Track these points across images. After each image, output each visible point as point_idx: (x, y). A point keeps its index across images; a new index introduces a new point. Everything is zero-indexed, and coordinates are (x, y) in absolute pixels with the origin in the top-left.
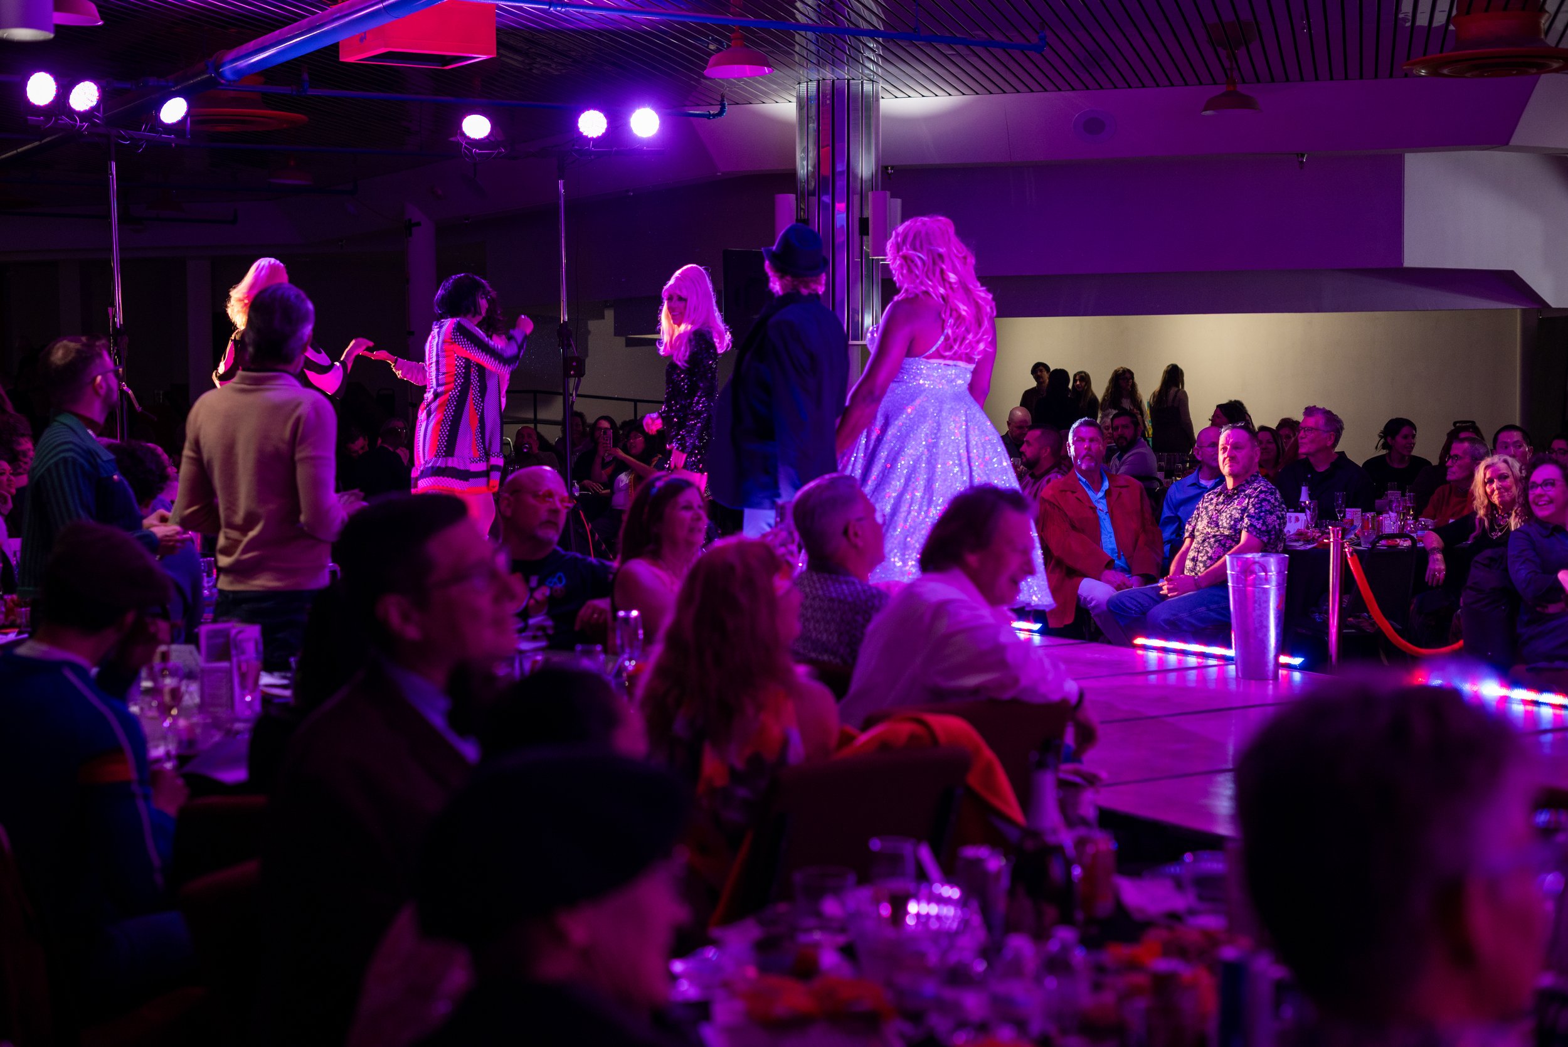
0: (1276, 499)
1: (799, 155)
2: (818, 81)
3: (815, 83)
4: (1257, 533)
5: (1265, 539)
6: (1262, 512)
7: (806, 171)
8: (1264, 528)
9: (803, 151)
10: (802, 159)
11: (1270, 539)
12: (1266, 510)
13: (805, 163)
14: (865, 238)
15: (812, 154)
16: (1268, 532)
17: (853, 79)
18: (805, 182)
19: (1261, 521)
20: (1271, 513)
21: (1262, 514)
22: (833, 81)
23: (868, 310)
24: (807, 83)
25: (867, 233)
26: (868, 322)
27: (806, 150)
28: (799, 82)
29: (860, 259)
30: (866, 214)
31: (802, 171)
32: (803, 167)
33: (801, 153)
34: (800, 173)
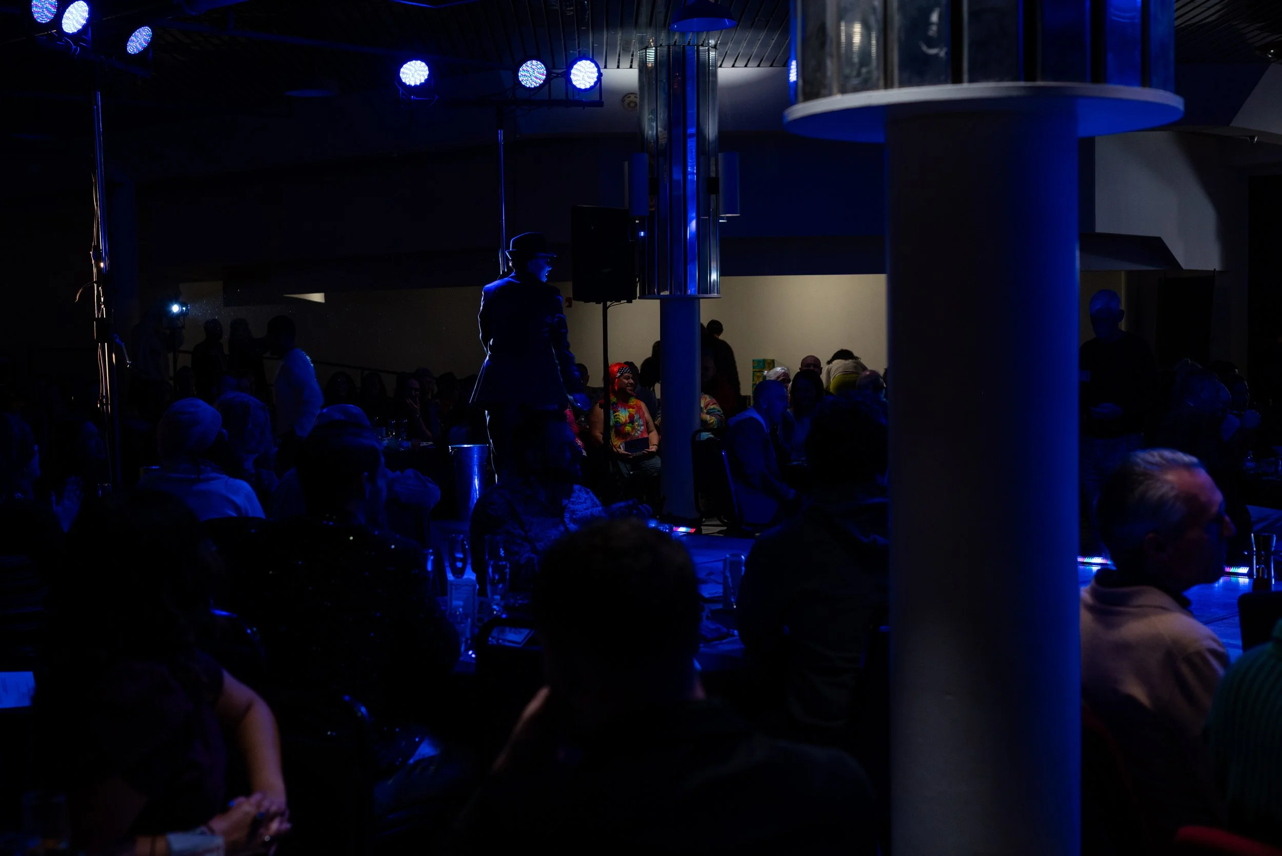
1: (646, 116)
2: (669, 46)
3: (665, 49)
7: (655, 132)
9: (651, 113)
10: (650, 120)
13: (654, 124)
14: (713, 197)
15: (662, 115)
17: (702, 45)
18: (654, 142)
22: (684, 46)
23: (714, 265)
24: (656, 48)
25: (716, 192)
26: (714, 276)
27: (655, 112)
28: (644, 47)
29: (707, 217)
30: (713, 175)
31: (650, 132)
32: (652, 128)
33: (649, 115)
34: (648, 134)
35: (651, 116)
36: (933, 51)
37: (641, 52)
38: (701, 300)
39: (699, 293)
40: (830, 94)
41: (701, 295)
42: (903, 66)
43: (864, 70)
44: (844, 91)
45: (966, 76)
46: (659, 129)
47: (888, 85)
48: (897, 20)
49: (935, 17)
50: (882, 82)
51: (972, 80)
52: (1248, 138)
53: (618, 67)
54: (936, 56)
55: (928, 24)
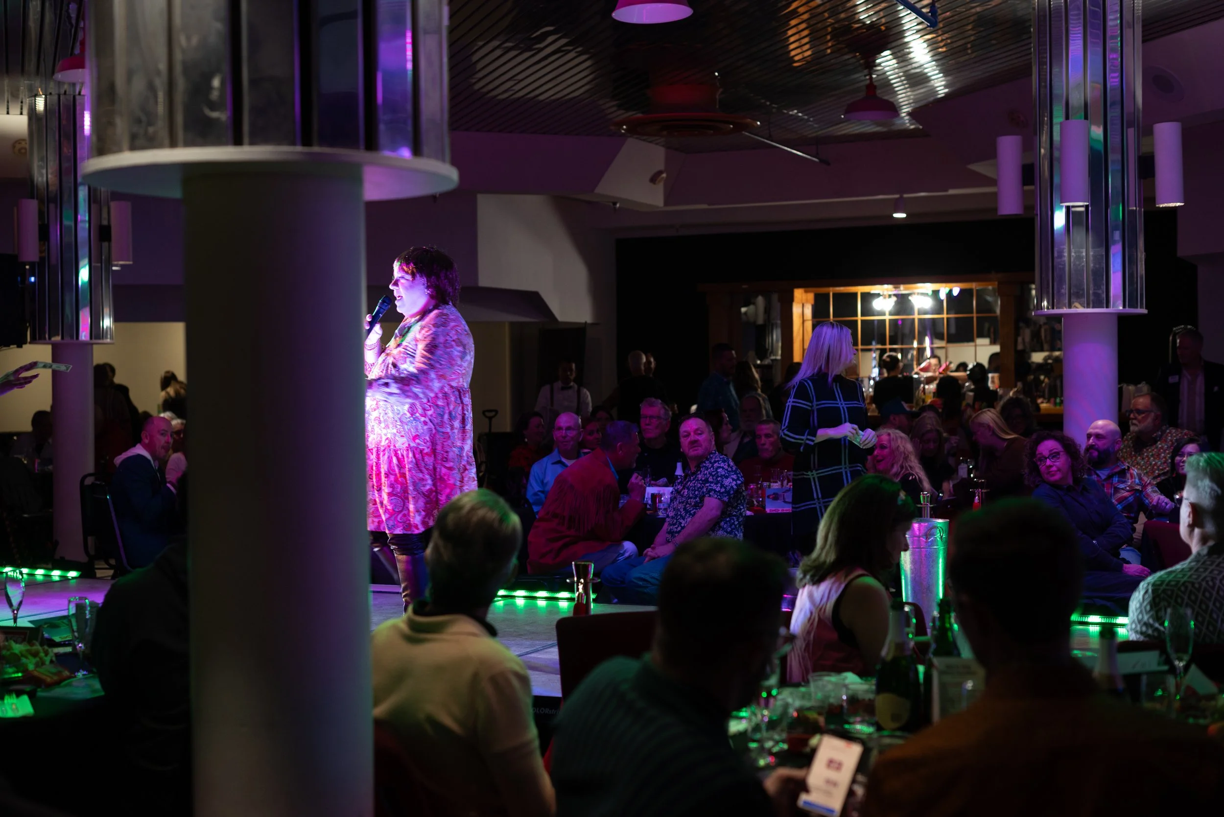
0: (729, 465)
1: (36, 163)
2: (59, 95)
3: (55, 98)
4: (718, 496)
5: (726, 499)
6: (718, 477)
7: (45, 179)
8: (723, 490)
9: (41, 159)
10: (40, 167)
11: (729, 498)
12: (721, 476)
13: (44, 171)
14: (105, 244)
15: (53, 162)
16: (728, 492)
18: (44, 189)
19: (719, 485)
20: (727, 477)
21: (719, 479)
22: (74, 96)
23: (107, 311)
24: (46, 96)
25: (109, 239)
26: (107, 322)
27: (44, 159)
28: (33, 94)
29: (99, 265)
30: (105, 223)
31: (40, 179)
32: (42, 175)
33: (39, 161)
34: (37, 180)
35: (40, 163)
36: (215, 115)
37: (31, 99)
38: (95, 347)
39: (91, 338)
40: (119, 150)
41: (94, 341)
42: (186, 127)
43: (151, 130)
44: (133, 148)
45: (246, 139)
46: (49, 176)
47: (173, 144)
48: (181, 83)
49: (216, 83)
50: (167, 141)
51: (252, 143)
52: (611, 204)
53: (8, 113)
54: (217, 120)
55: (210, 88)
